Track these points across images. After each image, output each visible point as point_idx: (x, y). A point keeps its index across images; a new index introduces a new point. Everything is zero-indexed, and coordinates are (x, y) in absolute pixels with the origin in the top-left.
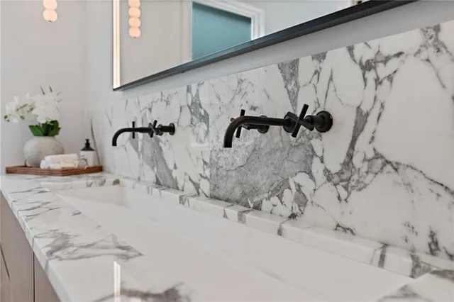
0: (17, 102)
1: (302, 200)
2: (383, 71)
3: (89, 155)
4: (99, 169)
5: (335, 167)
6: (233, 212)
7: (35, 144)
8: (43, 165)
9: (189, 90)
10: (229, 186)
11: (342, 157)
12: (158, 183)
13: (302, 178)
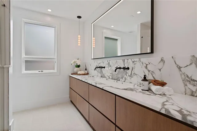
0: (73, 61)
1: (125, 79)
2: (135, 63)
3: (86, 71)
4: (88, 74)
5: (130, 75)
6: (116, 81)
7: (76, 69)
8: (78, 73)
9: (108, 61)
10: (115, 77)
11: (130, 73)
12: (101, 77)
13: (125, 76)
